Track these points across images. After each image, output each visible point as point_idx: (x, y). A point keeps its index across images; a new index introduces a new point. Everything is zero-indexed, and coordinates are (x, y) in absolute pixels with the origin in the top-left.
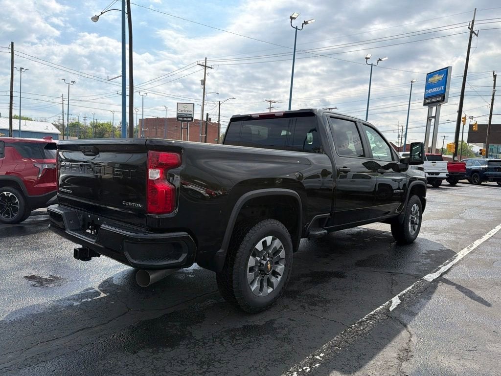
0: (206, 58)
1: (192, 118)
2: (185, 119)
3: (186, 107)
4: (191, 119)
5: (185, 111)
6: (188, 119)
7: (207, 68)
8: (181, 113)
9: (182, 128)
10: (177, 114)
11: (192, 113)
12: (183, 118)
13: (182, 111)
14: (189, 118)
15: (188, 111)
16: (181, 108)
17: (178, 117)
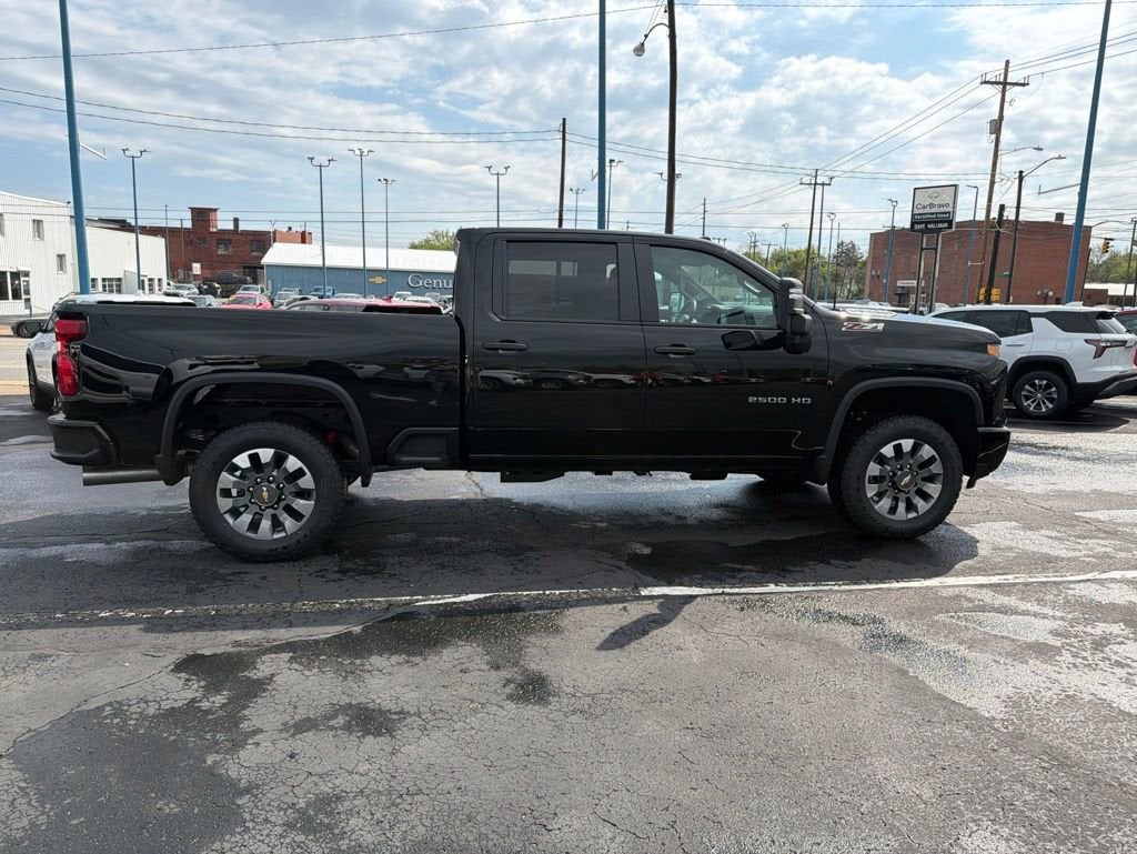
0: (1007, 62)
1: (950, 223)
2: (931, 226)
3: (936, 197)
4: (946, 225)
5: (932, 205)
6: (940, 226)
7: (1008, 87)
8: (921, 211)
9: (922, 249)
10: (913, 215)
11: (950, 209)
12: (927, 223)
13: (924, 207)
14: (942, 222)
15: (940, 206)
16: (923, 199)
17: (913, 224)
